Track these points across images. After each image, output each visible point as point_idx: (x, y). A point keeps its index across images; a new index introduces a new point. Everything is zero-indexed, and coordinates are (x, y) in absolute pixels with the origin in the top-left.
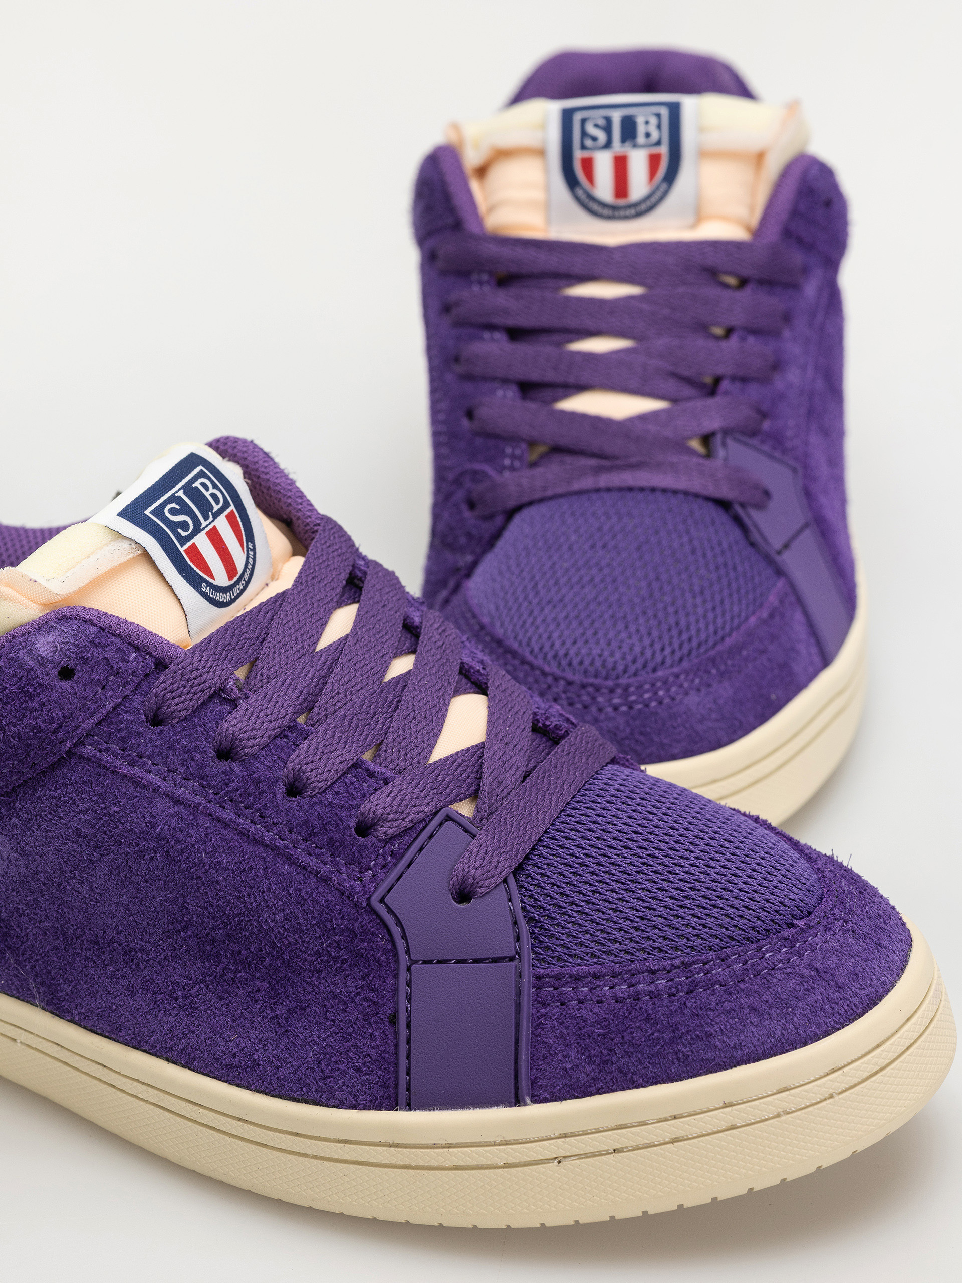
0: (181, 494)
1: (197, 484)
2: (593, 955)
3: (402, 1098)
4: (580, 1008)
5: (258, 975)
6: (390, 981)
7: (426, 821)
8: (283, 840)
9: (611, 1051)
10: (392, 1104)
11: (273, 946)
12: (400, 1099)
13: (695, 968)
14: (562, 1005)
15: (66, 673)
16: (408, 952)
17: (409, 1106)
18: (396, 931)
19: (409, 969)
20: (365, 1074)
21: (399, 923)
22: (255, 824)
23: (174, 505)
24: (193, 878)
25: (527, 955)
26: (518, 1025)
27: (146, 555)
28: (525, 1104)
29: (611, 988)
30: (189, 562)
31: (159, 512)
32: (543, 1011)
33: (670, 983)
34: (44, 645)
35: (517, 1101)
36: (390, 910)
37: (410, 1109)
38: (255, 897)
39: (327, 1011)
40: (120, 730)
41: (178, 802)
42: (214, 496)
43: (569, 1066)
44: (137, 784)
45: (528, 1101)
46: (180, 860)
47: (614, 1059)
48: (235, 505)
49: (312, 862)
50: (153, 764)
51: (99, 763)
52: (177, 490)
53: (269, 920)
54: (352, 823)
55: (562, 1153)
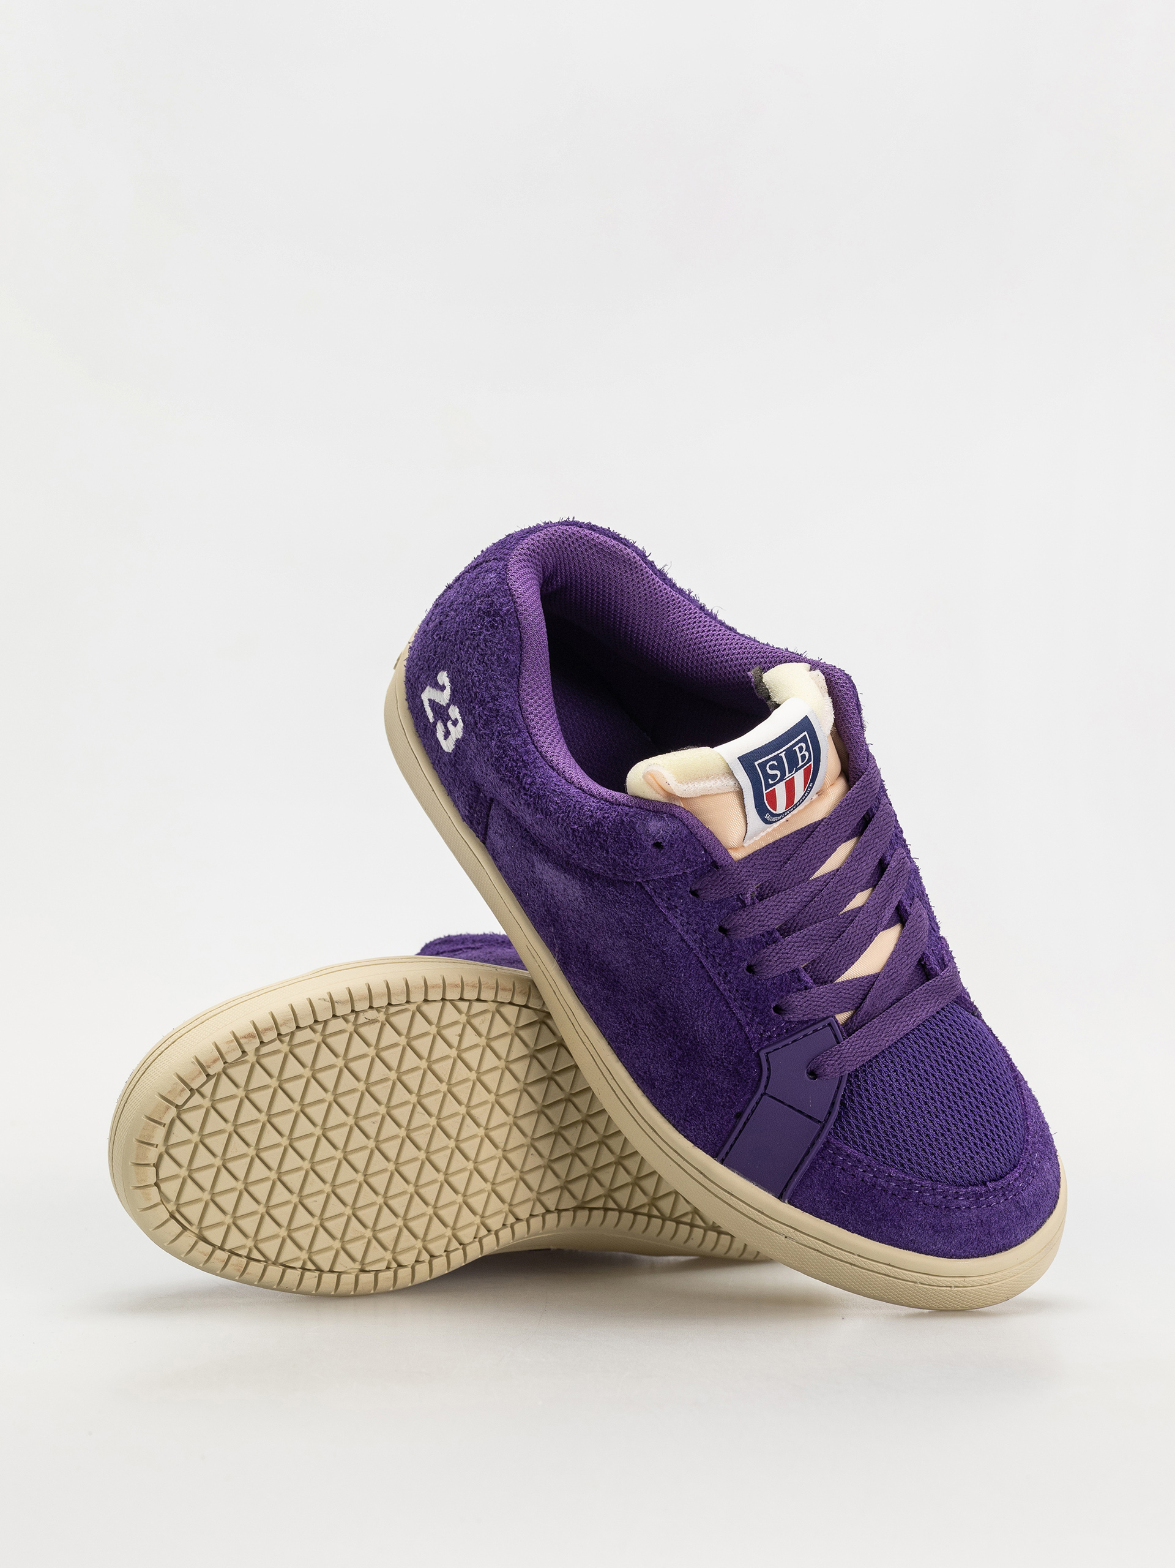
0: (783, 755)
1: (796, 748)
2: (864, 1147)
3: (722, 1155)
4: (841, 1173)
5: (679, 1044)
6: (748, 1096)
7: (816, 1022)
8: (730, 992)
9: (844, 1205)
10: (715, 1155)
11: (695, 1038)
12: (720, 1155)
13: (916, 1186)
14: (833, 1164)
15: (658, 845)
16: (766, 1087)
17: (722, 1162)
18: (765, 1073)
19: (762, 1095)
20: (708, 1133)
21: (769, 1069)
22: (720, 976)
23: (775, 762)
24: (671, 981)
25: (830, 1126)
26: (802, 1161)
27: (740, 794)
28: (784, 1202)
29: (864, 1171)
30: (765, 801)
31: (763, 766)
32: (821, 1161)
33: (897, 1187)
34: (655, 826)
35: (780, 1197)
36: (768, 1060)
37: (722, 1164)
38: (699, 1011)
39: (705, 1088)
40: (671, 889)
41: (683, 940)
42: (803, 757)
43: (817, 1199)
44: (666, 920)
45: (786, 1201)
46: (668, 969)
47: (843, 1211)
48: (814, 762)
49: (740, 1014)
50: (681, 914)
51: (651, 898)
52: (781, 752)
53: (700, 1026)
54: (773, 1005)
55: (789, 1235)
